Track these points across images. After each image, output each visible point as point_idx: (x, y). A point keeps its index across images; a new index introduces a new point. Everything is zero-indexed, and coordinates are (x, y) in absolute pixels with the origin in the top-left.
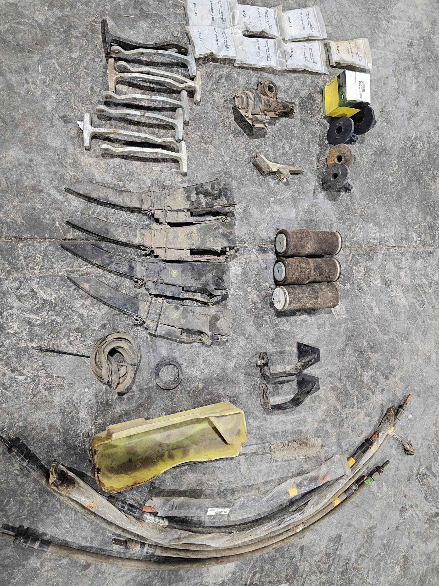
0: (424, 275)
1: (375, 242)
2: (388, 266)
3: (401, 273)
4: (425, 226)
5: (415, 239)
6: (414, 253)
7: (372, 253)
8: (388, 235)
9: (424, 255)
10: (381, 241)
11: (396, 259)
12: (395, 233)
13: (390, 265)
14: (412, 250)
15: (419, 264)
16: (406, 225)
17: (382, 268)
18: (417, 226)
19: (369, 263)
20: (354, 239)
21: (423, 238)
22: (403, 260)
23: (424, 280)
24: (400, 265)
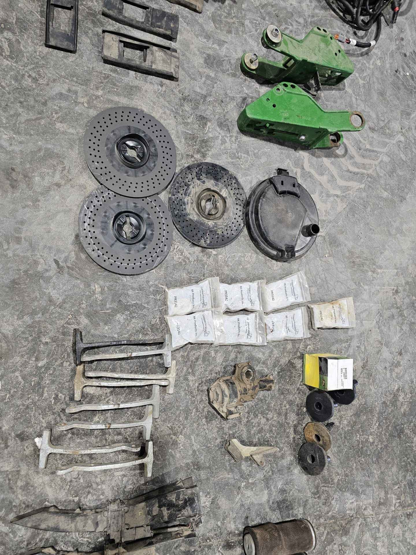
0: (401, 541)
1: (352, 513)
2: (364, 538)
3: (378, 544)
4: (405, 485)
5: (394, 502)
6: (393, 517)
7: (348, 526)
8: (365, 502)
9: (403, 518)
10: (358, 510)
11: (374, 528)
12: (373, 499)
13: (367, 536)
14: (390, 515)
15: (398, 529)
16: (385, 488)
17: (358, 542)
18: (397, 487)
19: (344, 539)
20: (330, 513)
21: (403, 499)
22: (381, 528)
23: (402, 548)
24: (378, 535)
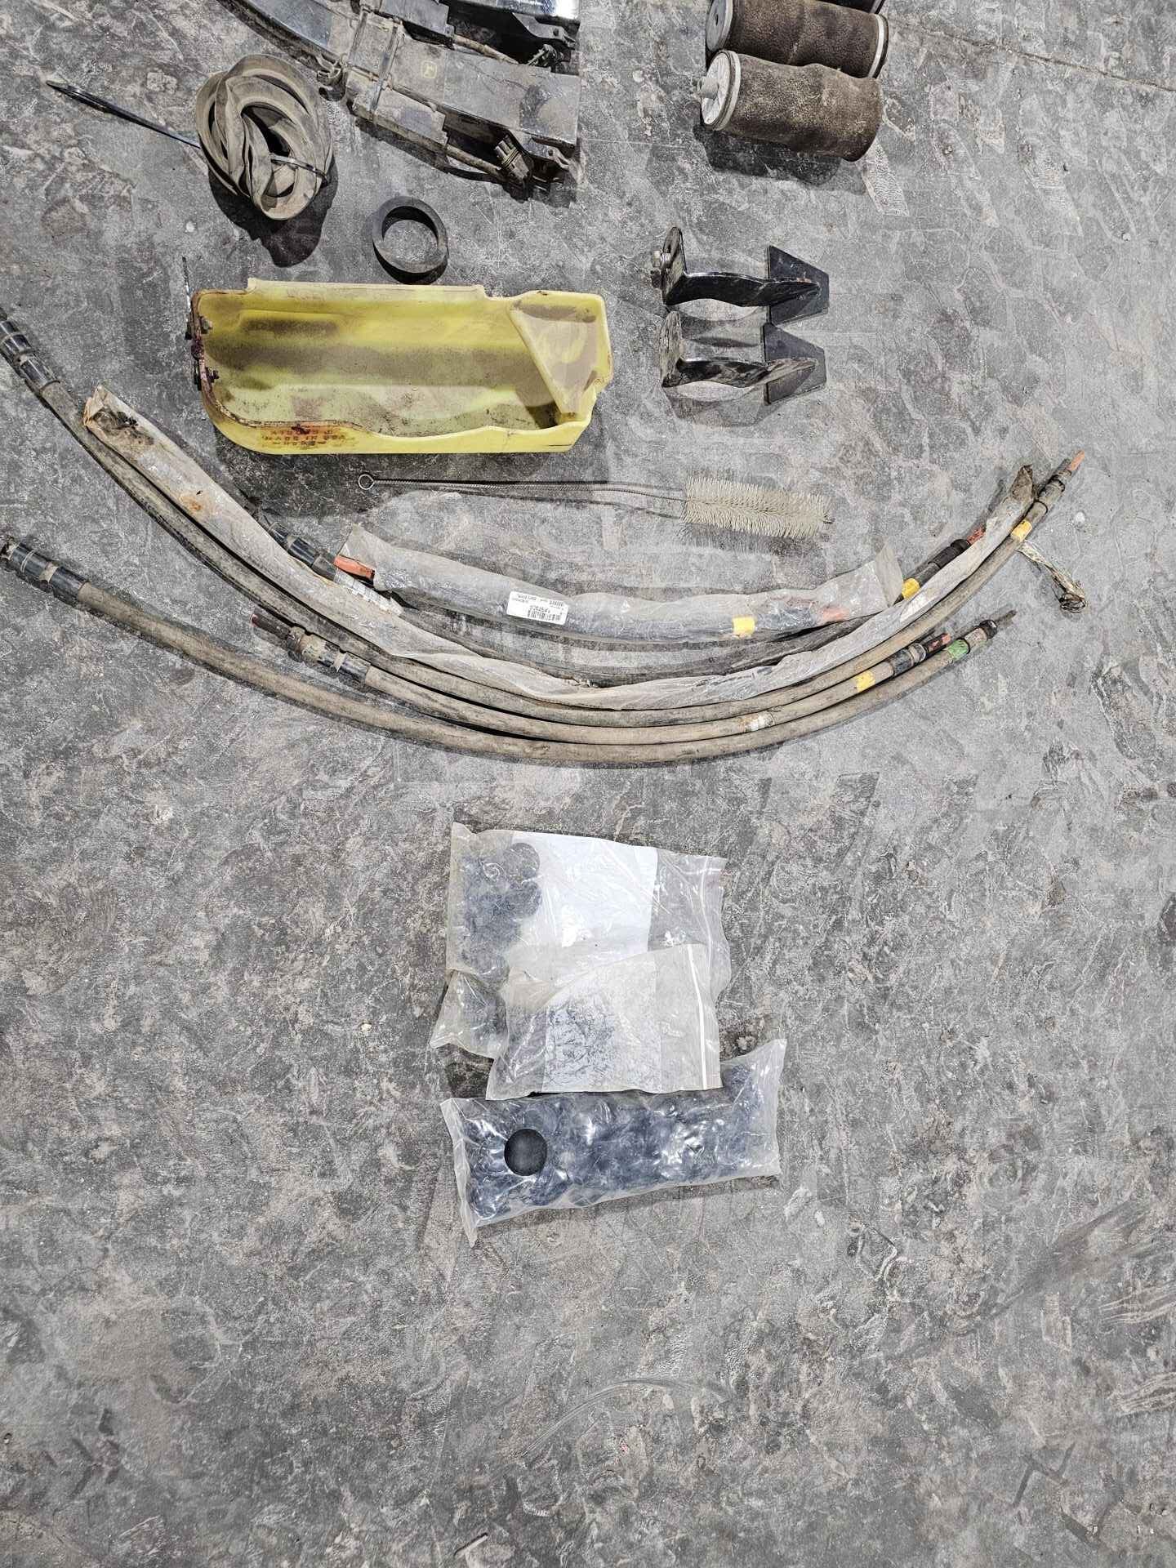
0: (1126, 153)
1: (992, 34)
2: (1026, 105)
3: (1062, 133)
4: (1132, 24)
5: (1104, 52)
6: (1100, 87)
7: (981, 60)
8: (1027, 23)
9: (1129, 99)
10: (1008, 32)
11: (1050, 92)
12: (1048, 25)
13: (1032, 103)
14: (1095, 78)
15: (1112, 119)
16: (1079, 9)
17: (1010, 107)
18: (1111, 20)
19: (973, 86)
20: (933, 13)
21: (1127, 53)
22: (1070, 98)
23: (1128, 168)
24: (1061, 112)
